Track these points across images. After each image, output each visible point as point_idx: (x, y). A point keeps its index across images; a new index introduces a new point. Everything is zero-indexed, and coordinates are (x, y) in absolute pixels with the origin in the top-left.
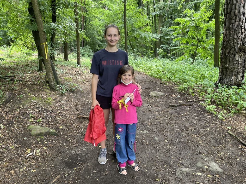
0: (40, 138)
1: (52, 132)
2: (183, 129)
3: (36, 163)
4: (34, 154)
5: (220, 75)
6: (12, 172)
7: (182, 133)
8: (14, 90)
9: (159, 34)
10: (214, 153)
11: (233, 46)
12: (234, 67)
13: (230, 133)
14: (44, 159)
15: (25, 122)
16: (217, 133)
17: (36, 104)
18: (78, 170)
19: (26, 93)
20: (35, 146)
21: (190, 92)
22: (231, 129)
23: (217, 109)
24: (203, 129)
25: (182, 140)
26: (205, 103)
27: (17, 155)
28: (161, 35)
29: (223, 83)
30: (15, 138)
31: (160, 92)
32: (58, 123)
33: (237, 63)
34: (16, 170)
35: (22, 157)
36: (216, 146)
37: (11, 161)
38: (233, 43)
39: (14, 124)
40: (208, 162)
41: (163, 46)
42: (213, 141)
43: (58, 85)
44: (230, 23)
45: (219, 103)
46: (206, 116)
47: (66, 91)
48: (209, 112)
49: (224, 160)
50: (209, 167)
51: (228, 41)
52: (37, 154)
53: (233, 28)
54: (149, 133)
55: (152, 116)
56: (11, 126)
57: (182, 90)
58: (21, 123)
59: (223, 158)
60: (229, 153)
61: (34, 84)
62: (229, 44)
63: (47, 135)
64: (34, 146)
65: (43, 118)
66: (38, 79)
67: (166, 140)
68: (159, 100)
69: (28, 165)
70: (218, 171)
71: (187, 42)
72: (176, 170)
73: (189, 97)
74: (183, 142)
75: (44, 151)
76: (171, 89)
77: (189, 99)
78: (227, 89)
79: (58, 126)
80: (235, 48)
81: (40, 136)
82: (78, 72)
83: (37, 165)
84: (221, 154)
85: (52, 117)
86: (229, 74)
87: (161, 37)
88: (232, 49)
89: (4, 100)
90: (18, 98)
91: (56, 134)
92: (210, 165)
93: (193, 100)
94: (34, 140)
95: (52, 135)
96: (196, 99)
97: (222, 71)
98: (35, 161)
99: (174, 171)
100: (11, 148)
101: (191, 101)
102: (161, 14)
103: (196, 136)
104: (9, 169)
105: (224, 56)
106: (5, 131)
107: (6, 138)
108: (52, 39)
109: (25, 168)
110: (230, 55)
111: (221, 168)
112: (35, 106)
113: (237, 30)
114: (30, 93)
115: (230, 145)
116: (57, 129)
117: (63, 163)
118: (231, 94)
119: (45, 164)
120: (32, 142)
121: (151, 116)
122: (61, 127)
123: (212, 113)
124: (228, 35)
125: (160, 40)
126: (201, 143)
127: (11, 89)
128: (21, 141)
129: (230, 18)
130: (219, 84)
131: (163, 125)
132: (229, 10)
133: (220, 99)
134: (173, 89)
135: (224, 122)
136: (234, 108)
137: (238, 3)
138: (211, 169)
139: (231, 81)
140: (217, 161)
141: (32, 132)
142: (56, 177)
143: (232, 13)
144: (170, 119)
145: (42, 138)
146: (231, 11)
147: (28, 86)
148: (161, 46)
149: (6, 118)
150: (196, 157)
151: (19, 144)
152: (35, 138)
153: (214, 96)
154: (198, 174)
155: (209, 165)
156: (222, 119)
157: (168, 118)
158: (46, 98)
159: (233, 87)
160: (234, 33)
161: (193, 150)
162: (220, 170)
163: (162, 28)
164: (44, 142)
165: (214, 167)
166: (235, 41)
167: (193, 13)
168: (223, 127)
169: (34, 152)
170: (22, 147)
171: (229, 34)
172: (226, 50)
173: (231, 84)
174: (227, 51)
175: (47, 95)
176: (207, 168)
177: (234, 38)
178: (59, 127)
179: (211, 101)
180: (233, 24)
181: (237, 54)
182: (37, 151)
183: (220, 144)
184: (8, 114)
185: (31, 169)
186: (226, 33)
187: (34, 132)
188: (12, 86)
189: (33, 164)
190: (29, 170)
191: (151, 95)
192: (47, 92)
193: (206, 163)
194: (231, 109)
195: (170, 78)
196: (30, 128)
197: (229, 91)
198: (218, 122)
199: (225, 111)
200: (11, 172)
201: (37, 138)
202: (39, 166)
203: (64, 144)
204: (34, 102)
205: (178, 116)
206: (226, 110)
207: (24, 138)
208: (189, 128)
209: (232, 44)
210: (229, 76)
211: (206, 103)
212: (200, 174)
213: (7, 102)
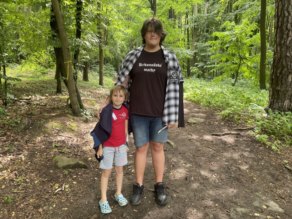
0: (68, 171)
1: (81, 165)
2: (232, 162)
3: (67, 200)
4: (63, 189)
5: (270, 99)
6: (41, 210)
7: (232, 167)
8: (32, 115)
9: (193, 50)
10: (272, 191)
11: (286, 66)
12: (287, 90)
13: (288, 167)
14: (75, 195)
15: (49, 153)
16: (273, 168)
17: (59, 132)
18: (116, 209)
19: (46, 119)
20: (64, 180)
21: (236, 119)
22: (288, 163)
23: (270, 139)
24: (256, 163)
25: (233, 176)
26: (254, 132)
27: (44, 190)
28: (196, 51)
29: (275, 108)
30: (39, 170)
31: (200, 119)
32: (86, 154)
33: (290, 85)
34: (45, 208)
35: (49, 193)
36: (273, 183)
37: (37, 198)
38: (286, 62)
39: (36, 154)
40: (266, 201)
41: (198, 64)
42: (269, 177)
43: (81, 110)
44: (281, 38)
45: (271, 132)
46: (257, 148)
47: (91, 117)
48: (260, 143)
49: (284, 199)
50: (268, 206)
51: (279, 60)
52: (67, 190)
53: (285, 44)
54: (192, 167)
55: (194, 147)
56: (33, 157)
57: (226, 116)
58: (44, 154)
59: (283, 197)
60: (288, 190)
61: (54, 109)
62: (280, 63)
63: (76, 167)
64: (62, 181)
65: (68, 148)
66: (57, 103)
67: (214, 176)
68: (200, 128)
69: (58, 202)
70: (279, 212)
71: (227, 59)
72: (230, 210)
73: (234, 125)
74: (234, 178)
75: (74, 186)
76: (212, 115)
77: (235, 127)
78: (280, 115)
79: (86, 157)
80: (288, 67)
81: (68, 168)
82: (101, 95)
83: (68, 202)
84: (280, 192)
85: (78, 146)
86: (282, 98)
87: (195, 53)
88: (284, 69)
89: (23, 127)
90: (38, 125)
91: (85, 167)
92: (269, 205)
93: (240, 128)
94: (62, 173)
95: (81, 167)
96: (243, 127)
97: (273, 94)
98: (66, 198)
99: (228, 211)
100: (36, 182)
101: (238, 130)
102: (196, 27)
103: (248, 171)
104: (37, 207)
105: (275, 77)
106: (27, 163)
107: (29, 170)
108: (76, 57)
109: (54, 206)
110: (282, 76)
111: (282, 208)
112: (57, 134)
113: (289, 47)
114: (51, 119)
115: (289, 182)
116: (86, 160)
117: (97, 201)
118: (286, 121)
119: (77, 201)
120: (59, 176)
121: (192, 147)
122: (90, 159)
123: (264, 144)
124: (279, 53)
125: (195, 57)
126: (255, 179)
127: (29, 114)
128: (47, 174)
129: (281, 33)
130: (270, 110)
131: (208, 158)
132: (280, 23)
133: (272, 127)
134: (214, 115)
135: (279, 155)
136: (289, 138)
137: (290, 15)
138: (270, 209)
139: (284, 106)
140: (277, 200)
141: (59, 164)
142: (92, 216)
143: (283, 27)
144: (215, 150)
145: (71, 172)
146: (282, 25)
147: (47, 110)
148: (196, 64)
149: (27, 148)
150: (252, 196)
151: (45, 178)
152: (62, 171)
153: (264, 123)
154: (256, 214)
155: (267, 204)
156: (277, 151)
157: (213, 149)
158: (70, 124)
159: (287, 113)
160: (287, 50)
161: (247, 187)
162: (281, 210)
163: (197, 43)
164: (73, 176)
165: (274, 207)
166: (288, 59)
167: (234, 27)
168: (279, 161)
169: (63, 187)
170: (48, 181)
171: (280, 51)
172: (277, 69)
173: (283, 110)
174: (279, 71)
175: (70, 121)
176: (266, 208)
177: (286, 55)
178: (88, 158)
179: (262, 129)
180: (285, 39)
181: (290, 75)
182: (66, 186)
183: (277, 180)
184: (28, 143)
185: (62, 207)
186: (277, 50)
187: (60, 164)
188: (29, 110)
189: (64, 201)
190: (59, 208)
191: (190, 122)
192: (70, 118)
193: (264, 202)
194: (286, 139)
195: (210, 102)
196: (56, 160)
197: (282, 118)
198: (273, 154)
199: (280, 142)
200: (39, 210)
201: (65, 171)
202: (71, 203)
203: (96, 178)
204: (56, 129)
205: (225, 147)
206: (280, 140)
207: (50, 171)
208: (239, 161)
209: (284, 63)
210: (281, 100)
211: (256, 131)
212: (258, 215)
213: (25, 129)
